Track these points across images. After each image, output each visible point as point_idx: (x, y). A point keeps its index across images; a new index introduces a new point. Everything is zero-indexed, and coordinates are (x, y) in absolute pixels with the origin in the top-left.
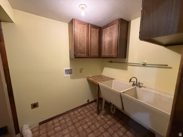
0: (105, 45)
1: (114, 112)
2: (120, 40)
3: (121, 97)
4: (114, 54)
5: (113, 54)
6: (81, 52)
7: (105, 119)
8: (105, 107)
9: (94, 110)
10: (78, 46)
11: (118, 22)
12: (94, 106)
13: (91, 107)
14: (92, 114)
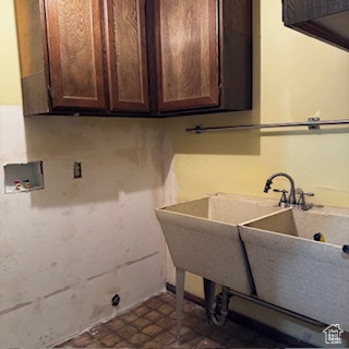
0: (170, 57)
1: (223, 318)
3: (243, 243)
4: (207, 93)
5: (203, 95)
6: (75, 87)
9: (145, 331)
10: (64, 59)
12: (142, 316)
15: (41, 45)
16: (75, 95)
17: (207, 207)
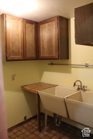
0: (43, 43)
1: (59, 124)
2: (60, 39)
3: (65, 103)
4: (55, 54)
5: (53, 55)
6: (14, 53)
7: (49, 135)
8: (48, 123)
9: (35, 128)
10: (11, 45)
11: (57, 20)
12: (34, 123)
13: (30, 125)
14: (32, 133)
15: (4, 42)
16: (14, 56)
17: (55, 89)
